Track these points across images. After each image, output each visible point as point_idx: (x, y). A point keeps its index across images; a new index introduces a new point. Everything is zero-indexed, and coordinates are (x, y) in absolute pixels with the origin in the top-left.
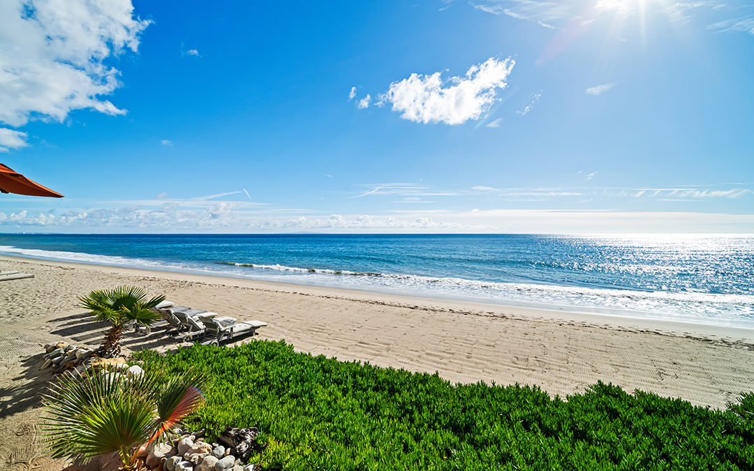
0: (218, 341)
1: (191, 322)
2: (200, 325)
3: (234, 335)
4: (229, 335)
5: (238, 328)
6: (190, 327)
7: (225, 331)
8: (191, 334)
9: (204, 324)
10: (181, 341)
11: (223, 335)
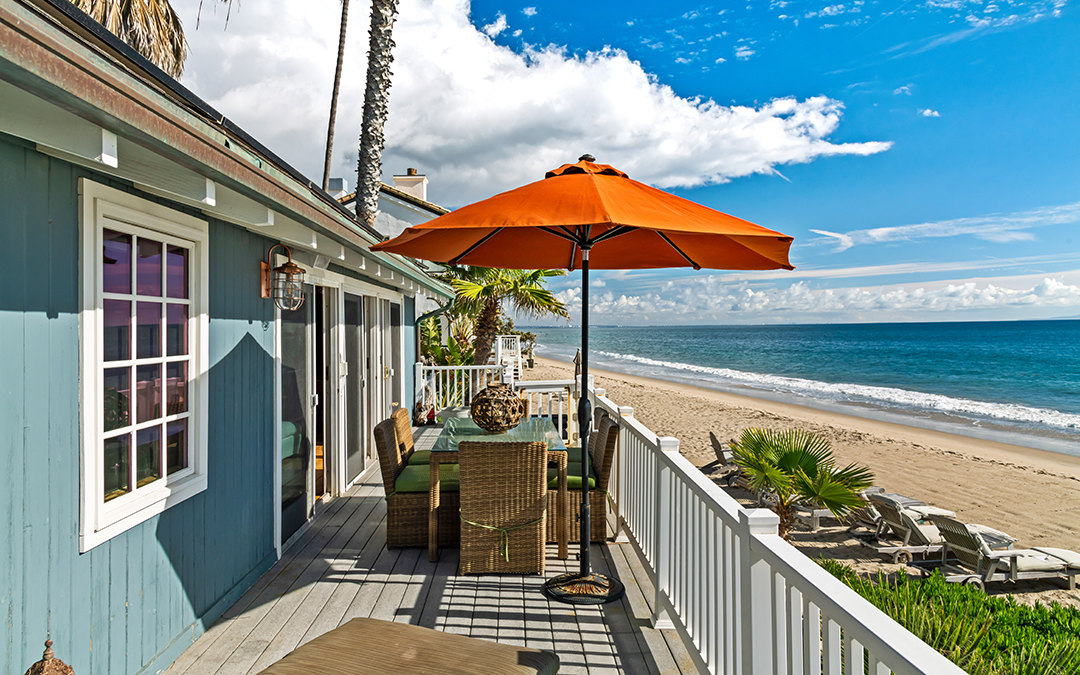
0: (983, 579)
1: (907, 522)
2: (931, 532)
3: (1020, 576)
4: (1007, 572)
5: (1031, 561)
6: (906, 532)
7: (996, 560)
8: (911, 549)
9: (943, 532)
10: (888, 559)
11: (993, 567)
